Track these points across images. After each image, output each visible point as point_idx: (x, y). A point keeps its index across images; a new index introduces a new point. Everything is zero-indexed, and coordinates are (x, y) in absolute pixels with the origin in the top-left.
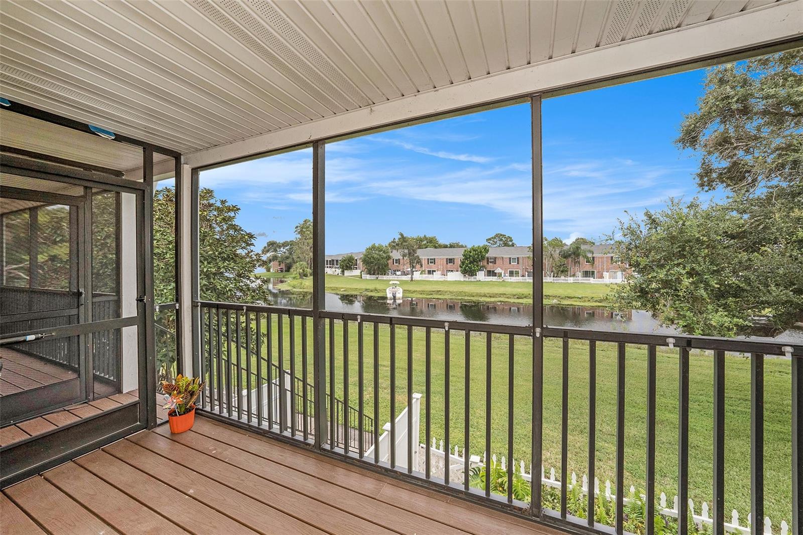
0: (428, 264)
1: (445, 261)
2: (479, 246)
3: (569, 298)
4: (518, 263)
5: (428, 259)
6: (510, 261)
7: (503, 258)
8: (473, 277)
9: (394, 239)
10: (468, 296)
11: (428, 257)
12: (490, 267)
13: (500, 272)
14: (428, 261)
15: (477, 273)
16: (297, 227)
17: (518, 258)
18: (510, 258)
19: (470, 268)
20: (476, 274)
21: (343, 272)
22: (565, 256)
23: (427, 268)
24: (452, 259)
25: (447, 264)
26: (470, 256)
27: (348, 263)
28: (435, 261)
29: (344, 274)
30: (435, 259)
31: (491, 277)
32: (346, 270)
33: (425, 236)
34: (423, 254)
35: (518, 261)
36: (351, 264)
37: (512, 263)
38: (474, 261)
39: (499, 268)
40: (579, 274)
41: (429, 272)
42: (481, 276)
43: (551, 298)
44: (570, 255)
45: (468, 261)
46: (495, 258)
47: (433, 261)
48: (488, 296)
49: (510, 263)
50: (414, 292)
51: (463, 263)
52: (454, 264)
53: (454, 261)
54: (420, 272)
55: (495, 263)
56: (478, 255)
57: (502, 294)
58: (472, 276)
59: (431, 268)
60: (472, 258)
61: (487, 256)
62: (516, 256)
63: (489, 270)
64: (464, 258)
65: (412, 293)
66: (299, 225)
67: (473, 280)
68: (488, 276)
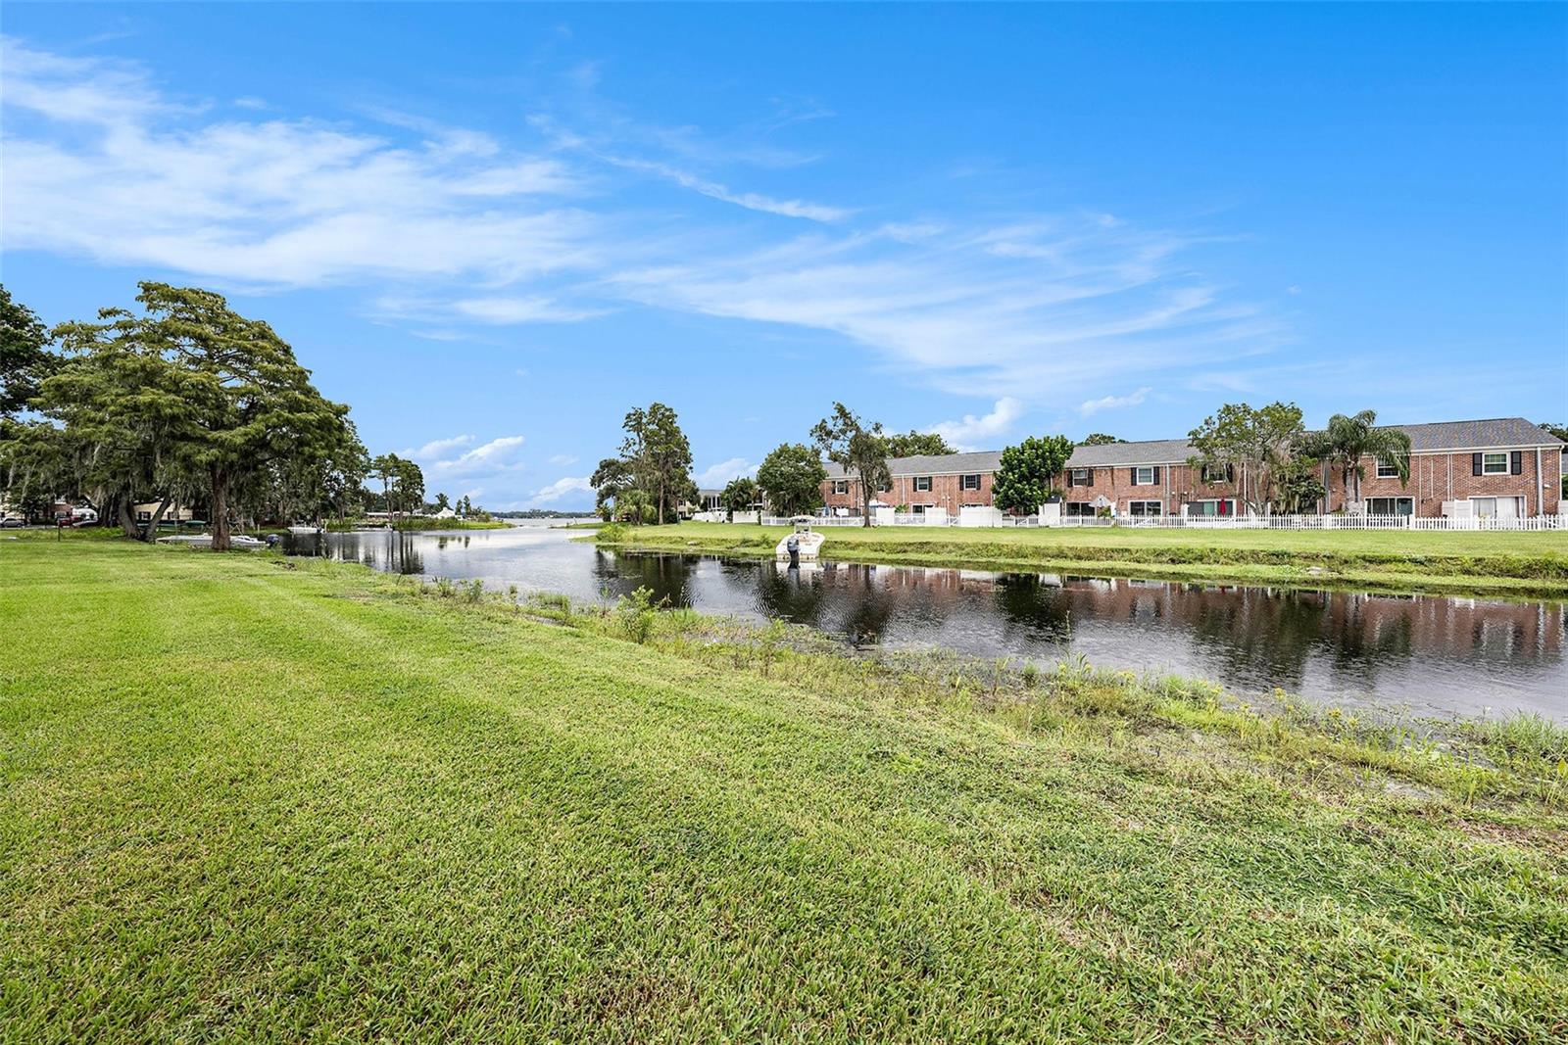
0: (915, 490)
1: (957, 481)
2: (1046, 440)
3: (1371, 562)
4: (1157, 482)
5: (915, 479)
6: (1133, 477)
7: (1112, 469)
8: (1027, 519)
9: (824, 421)
10: (1007, 555)
11: (914, 475)
12: (1078, 493)
13: (1105, 505)
14: (915, 484)
15: (1040, 507)
16: (628, 416)
17: (1157, 469)
18: (1133, 470)
19: (1020, 492)
20: (1037, 509)
21: (730, 514)
22: (1317, 450)
23: (913, 500)
24: (972, 477)
25: (962, 489)
26: (1021, 461)
27: (740, 495)
28: (930, 484)
29: (731, 520)
30: (930, 478)
31: (1080, 517)
32: (736, 510)
33: (913, 433)
34: (901, 470)
35: (1157, 475)
36: (745, 496)
37: (1138, 483)
38: (1032, 473)
39: (1101, 496)
40: (1359, 508)
41: (918, 509)
42: (1050, 514)
43: (1297, 561)
44: (1327, 450)
45: (1014, 474)
46: (1091, 471)
47: (927, 484)
48: (1070, 555)
49: (1134, 483)
50: (858, 545)
51: (1001, 481)
52: (979, 489)
53: (979, 482)
54: (894, 509)
55: (1091, 484)
56: (1045, 460)
57: (1117, 551)
58: (1027, 513)
59: (921, 499)
60: (1028, 466)
61: (1067, 464)
62: (1150, 464)
63: (1073, 501)
64: (1002, 468)
65: (851, 549)
66: (633, 412)
67: (1028, 525)
68: (1069, 514)
